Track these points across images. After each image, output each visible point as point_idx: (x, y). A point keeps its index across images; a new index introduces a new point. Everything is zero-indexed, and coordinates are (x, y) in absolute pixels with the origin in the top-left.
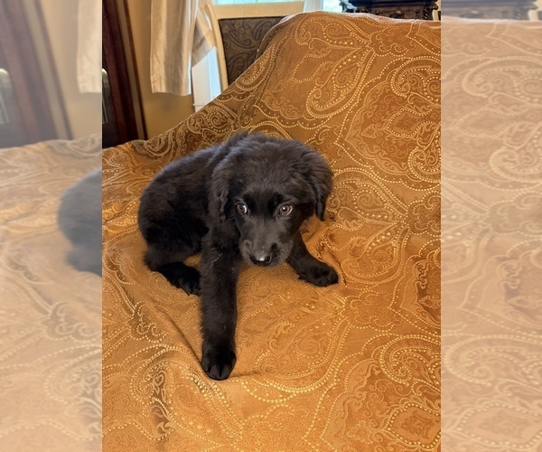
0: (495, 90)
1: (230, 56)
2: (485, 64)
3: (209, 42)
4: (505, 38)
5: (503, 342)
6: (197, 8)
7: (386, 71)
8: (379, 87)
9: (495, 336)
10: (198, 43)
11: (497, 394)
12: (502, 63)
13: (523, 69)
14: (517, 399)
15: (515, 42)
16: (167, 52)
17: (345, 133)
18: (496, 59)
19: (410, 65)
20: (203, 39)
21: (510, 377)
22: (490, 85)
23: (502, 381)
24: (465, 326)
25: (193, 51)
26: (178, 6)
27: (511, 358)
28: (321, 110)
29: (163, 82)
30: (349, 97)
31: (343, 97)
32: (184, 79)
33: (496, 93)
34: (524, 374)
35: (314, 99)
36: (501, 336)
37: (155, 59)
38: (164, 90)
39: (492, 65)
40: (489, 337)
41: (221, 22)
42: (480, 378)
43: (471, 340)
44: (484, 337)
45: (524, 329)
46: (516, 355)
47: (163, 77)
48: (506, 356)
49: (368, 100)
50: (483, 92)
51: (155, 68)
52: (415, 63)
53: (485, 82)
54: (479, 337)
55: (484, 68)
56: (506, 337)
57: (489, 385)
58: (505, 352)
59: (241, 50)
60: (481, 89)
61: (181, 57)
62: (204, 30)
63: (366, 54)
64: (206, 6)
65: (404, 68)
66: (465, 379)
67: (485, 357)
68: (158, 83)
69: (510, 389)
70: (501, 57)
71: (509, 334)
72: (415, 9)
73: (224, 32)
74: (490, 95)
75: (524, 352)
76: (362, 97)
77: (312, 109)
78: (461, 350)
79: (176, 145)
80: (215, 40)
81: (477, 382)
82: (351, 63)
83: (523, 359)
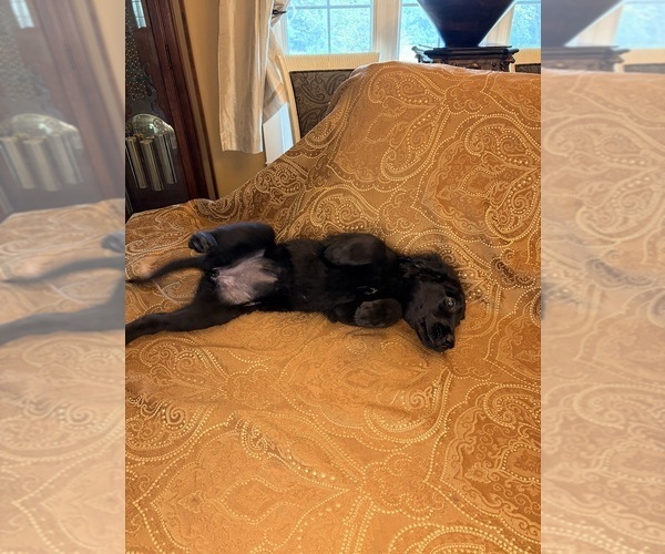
0: (576, 149)
1: (302, 112)
2: (567, 121)
3: (280, 96)
4: (588, 94)
5: (627, 391)
6: (267, 59)
7: (460, 130)
8: (453, 146)
9: (617, 386)
10: (269, 98)
11: (630, 436)
12: (582, 121)
13: (603, 128)
14: (652, 440)
15: (597, 98)
16: (236, 107)
17: (420, 196)
18: (577, 117)
19: (483, 123)
20: (274, 94)
21: (639, 421)
22: (571, 143)
23: (634, 425)
24: (586, 376)
25: (264, 106)
26: (247, 57)
27: (638, 404)
28: (396, 172)
29: (234, 139)
30: (423, 158)
31: (418, 159)
32: (255, 137)
33: (577, 152)
34: (653, 419)
35: (389, 161)
36: (623, 386)
37: (224, 115)
38: (234, 148)
39: (574, 123)
40: (612, 386)
41: (293, 74)
42: (612, 422)
43: (595, 388)
44: (607, 386)
45: (645, 380)
46: (643, 402)
47: (234, 134)
48: (633, 402)
49: (443, 161)
50: (564, 151)
51: (225, 123)
52: (489, 121)
53: (567, 140)
54: (602, 386)
55: (565, 126)
56: (628, 386)
57: (622, 428)
58: (630, 399)
59: (313, 105)
60: (562, 147)
61: (251, 112)
62: (275, 84)
63: (440, 112)
64: (276, 57)
65: (478, 126)
66: (597, 423)
67: (612, 403)
68: (228, 140)
69: (643, 432)
70: (581, 114)
71: (631, 383)
72: (492, 62)
73: (296, 86)
74: (570, 154)
75: (649, 400)
76: (437, 158)
77: (387, 171)
78: (587, 397)
79: (244, 207)
80: (287, 94)
81: (610, 425)
82: (426, 122)
83: (650, 405)
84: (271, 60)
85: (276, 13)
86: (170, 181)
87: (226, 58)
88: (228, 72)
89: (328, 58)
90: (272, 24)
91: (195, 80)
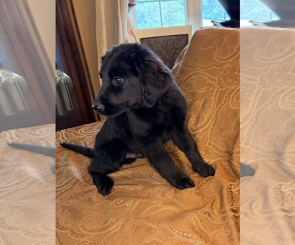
84: (129, 33)
85: (130, 5)
86: (69, 108)
87: (101, 33)
88: (102, 41)
89: (162, 29)
90: (128, 11)
91: (82, 47)
